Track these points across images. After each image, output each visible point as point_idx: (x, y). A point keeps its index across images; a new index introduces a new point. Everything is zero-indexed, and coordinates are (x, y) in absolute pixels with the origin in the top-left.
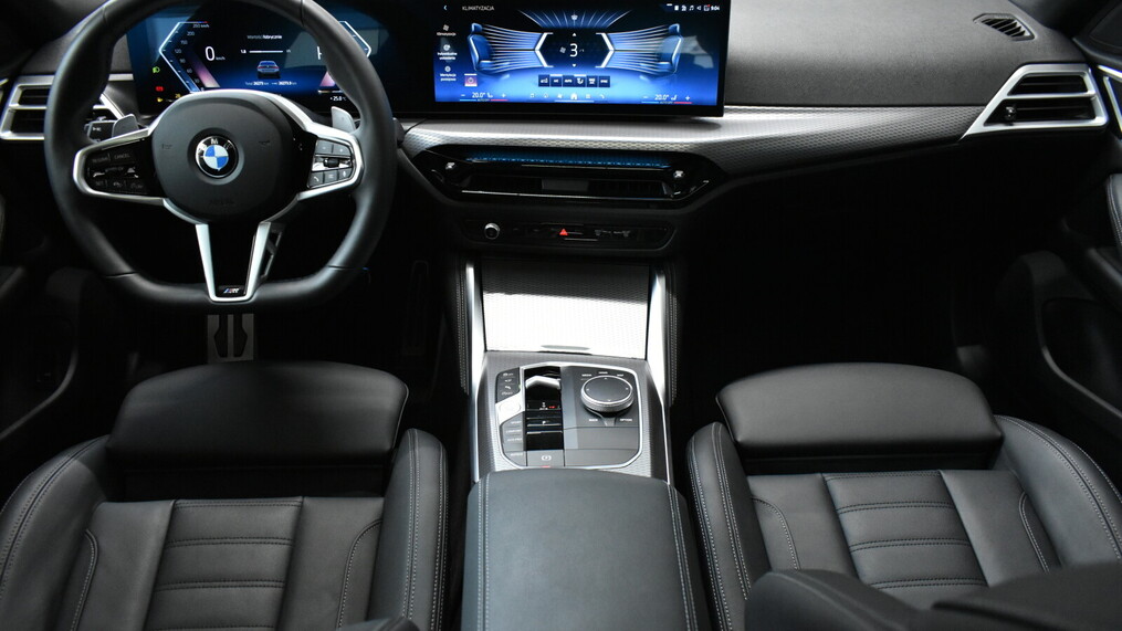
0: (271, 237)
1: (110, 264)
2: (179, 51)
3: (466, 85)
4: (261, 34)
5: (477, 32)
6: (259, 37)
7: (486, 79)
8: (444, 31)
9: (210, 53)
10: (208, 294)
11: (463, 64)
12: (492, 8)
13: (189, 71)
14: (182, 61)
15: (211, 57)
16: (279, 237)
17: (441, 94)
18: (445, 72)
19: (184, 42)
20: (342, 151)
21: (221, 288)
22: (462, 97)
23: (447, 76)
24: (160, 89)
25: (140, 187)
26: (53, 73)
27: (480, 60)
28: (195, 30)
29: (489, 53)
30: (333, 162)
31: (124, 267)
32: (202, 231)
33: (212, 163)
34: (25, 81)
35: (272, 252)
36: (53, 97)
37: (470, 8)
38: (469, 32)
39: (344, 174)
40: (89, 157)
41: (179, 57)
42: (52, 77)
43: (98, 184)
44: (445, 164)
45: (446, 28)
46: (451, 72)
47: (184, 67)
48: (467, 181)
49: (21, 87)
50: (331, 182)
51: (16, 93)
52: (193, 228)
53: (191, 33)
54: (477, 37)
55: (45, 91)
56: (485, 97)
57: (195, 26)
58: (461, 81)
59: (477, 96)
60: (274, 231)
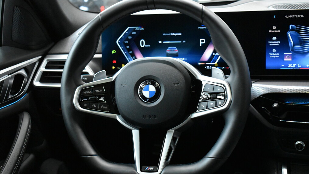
0: (174, 139)
1: (85, 150)
2: (126, 42)
3: (285, 60)
4: (170, 33)
5: (293, 29)
6: (169, 34)
7: (297, 56)
8: (274, 30)
9: (143, 43)
10: (136, 169)
11: (284, 47)
12: (303, 16)
13: (131, 52)
14: (128, 47)
15: (142, 45)
16: (178, 139)
17: (269, 65)
18: (273, 53)
19: (130, 37)
20: (219, 90)
21: (143, 167)
22: (283, 67)
23: (274, 55)
24: (114, 62)
25: (106, 108)
26: (68, 53)
27: (294, 45)
28: (137, 31)
29: (300, 41)
30: (214, 96)
31: (92, 152)
32: (136, 134)
33: (147, 94)
34: (49, 57)
35: (173, 148)
36: (67, 65)
37: (289, 16)
38: (288, 30)
39: (220, 103)
40: (82, 91)
41: (126, 45)
42: (67, 55)
43: (85, 105)
44: (273, 104)
45: (274, 28)
46: (276, 53)
47: (129, 50)
48: (284, 116)
49: (47, 60)
50: (212, 108)
51: (45, 63)
52: (130, 131)
53: (134, 33)
54: (293, 33)
55: (63, 62)
56: (296, 66)
57: (137, 29)
58: (282, 57)
59: (292, 66)
60: (175, 136)
